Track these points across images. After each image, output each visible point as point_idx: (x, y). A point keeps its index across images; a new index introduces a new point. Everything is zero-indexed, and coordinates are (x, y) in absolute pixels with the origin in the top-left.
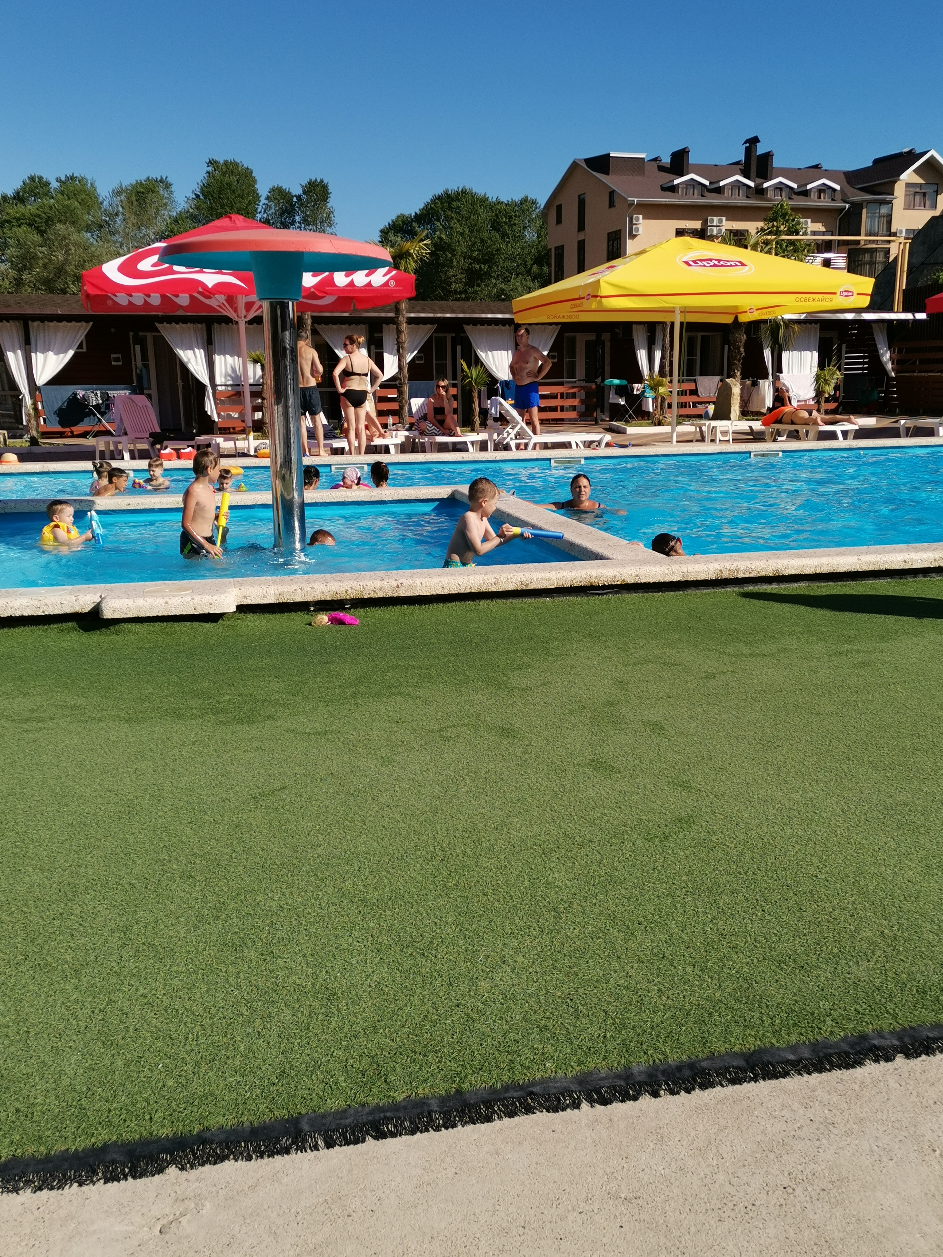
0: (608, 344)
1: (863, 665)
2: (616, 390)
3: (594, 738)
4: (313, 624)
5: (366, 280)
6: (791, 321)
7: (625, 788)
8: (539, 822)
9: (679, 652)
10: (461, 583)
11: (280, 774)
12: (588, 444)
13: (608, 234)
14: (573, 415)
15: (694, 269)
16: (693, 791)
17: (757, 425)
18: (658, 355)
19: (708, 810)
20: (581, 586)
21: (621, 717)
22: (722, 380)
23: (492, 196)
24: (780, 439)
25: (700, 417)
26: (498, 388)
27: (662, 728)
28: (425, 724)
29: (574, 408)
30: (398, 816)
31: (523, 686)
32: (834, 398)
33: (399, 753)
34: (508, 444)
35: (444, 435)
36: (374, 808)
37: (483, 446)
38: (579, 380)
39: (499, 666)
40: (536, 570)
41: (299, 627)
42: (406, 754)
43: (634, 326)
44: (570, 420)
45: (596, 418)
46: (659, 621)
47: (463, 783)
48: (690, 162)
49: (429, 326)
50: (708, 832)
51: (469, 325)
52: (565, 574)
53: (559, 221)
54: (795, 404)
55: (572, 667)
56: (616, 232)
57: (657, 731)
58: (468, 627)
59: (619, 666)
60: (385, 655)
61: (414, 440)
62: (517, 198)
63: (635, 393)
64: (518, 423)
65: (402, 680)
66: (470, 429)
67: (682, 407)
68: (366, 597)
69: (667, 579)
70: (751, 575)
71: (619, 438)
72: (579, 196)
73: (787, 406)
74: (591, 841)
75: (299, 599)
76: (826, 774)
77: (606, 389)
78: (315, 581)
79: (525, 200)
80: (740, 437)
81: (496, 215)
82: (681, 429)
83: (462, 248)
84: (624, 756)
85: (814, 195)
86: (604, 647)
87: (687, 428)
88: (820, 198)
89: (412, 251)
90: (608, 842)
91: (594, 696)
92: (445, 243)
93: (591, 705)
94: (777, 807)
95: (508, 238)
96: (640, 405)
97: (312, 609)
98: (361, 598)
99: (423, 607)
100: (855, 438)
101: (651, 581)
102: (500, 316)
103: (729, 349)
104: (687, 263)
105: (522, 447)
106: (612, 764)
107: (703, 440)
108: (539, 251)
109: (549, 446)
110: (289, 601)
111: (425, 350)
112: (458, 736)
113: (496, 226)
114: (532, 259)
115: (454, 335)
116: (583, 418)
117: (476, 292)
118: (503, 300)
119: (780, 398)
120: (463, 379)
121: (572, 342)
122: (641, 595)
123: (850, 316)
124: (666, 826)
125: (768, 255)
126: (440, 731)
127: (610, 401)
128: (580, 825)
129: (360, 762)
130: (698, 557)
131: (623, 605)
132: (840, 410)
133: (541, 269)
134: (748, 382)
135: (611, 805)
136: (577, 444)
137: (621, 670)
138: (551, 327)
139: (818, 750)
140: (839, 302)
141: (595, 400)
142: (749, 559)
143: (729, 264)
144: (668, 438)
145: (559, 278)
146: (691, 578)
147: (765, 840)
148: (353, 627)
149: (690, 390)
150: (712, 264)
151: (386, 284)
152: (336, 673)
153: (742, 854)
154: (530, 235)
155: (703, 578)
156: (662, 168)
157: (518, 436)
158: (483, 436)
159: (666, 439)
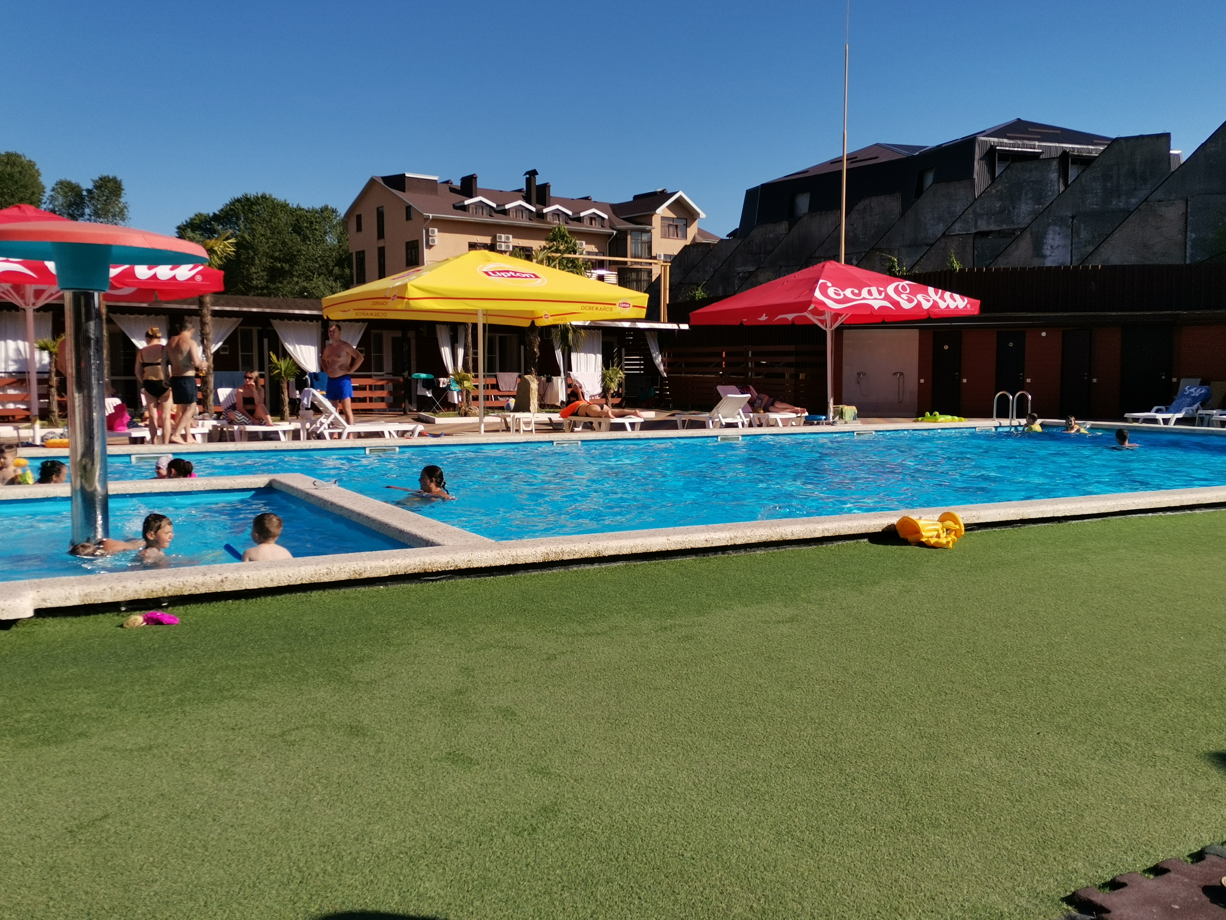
0: (413, 342)
1: (687, 638)
2: (423, 383)
3: (447, 729)
4: (125, 625)
5: (170, 274)
6: (577, 326)
7: (486, 780)
8: (402, 827)
9: (518, 635)
10: (291, 575)
11: (100, 800)
12: (402, 434)
13: (407, 243)
14: (382, 405)
15: (493, 278)
16: (553, 777)
17: (556, 417)
18: (461, 352)
19: (571, 795)
20: (415, 573)
21: (472, 705)
22: (520, 377)
23: (293, 203)
24: (576, 429)
25: (502, 408)
26: (306, 379)
27: (514, 714)
28: (264, 728)
29: (382, 399)
30: (244, 837)
31: (369, 680)
32: (617, 394)
33: (238, 764)
34: (322, 433)
35: (254, 424)
36: (216, 830)
37: (296, 435)
38: (387, 374)
39: (338, 660)
40: (370, 559)
41: (108, 630)
42: (247, 764)
43: (438, 326)
44: (379, 410)
45: (404, 409)
46: (495, 604)
47: (314, 791)
48: (478, 187)
49: (234, 319)
50: (574, 819)
51: (276, 319)
52: (399, 561)
53: (359, 229)
54: (587, 398)
55: (416, 656)
56: (413, 241)
57: (510, 717)
58: (301, 620)
59: (463, 653)
60: (212, 655)
61: (222, 429)
62: (318, 206)
63: (441, 386)
64: (331, 413)
65: (234, 682)
66: (279, 418)
67: (488, 399)
68: (186, 594)
69: (498, 563)
70: (575, 557)
71: (430, 428)
72: (378, 209)
73: (581, 400)
74: (459, 842)
75: (108, 599)
76: (674, 748)
77: (413, 384)
78: (127, 579)
79: (325, 209)
80: (542, 428)
81: (297, 220)
82: (489, 419)
83: (264, 248)
84: (480, 746)
85: (587, 222)
86: (444, 634)
87: (493, 419)
88: (591, 224)
89: (216, 248)
90: (477, 841)
91: (441, 685)
92: (247, 242)
93: (439, 695)
94: (634, 786)
95: (310, 241)
96: (446, 397)
97: (123, 609)
98: (181, 596)
99: (250, 601)
100: (642, 429)
101: (483, 565)
102: (307, 312)
103: (525, 349)
104: (487, 273)
105: (336, 436)
106: (469, 755)
107: (508, 429)
108: (340, 254)
109: (362, 435)
110: (96, 602)
111: (230, 342)
112: (304, 740)
113: (297, 229)
114: (333, 261)
115: (260, 328)
116: (391, 409)
117: (277, 289)
118: (306, 297)
119: (574, 393)
120: (270, 371)
121: (379, 339)
122: (473, 579)
123: (627, 325)
124: (533, 817)
125: (554, 269)
126: (283, 734)
127: (419, 393)
128: (445, 825)
129: (194, 779)
130: (525, 541)
131: (457, 590)
132: (624, 404)
133: (343, 270)
134: (543, 379)
135: (475, 800)
136: (390, 433)
137: (465, 657)
138: (358, 324)
139: (662, 725)
140: (618, 312)
141: (403, 392)
142: (572, 541)
143: (524, 276)
144: (476, 428)
145: (362, 281)
146: (520, 561)
147: (630, 822)
148: (173, 626)
149: (492, 385)
150: (509, 275)
151: (193, 278)
152: (157, 679)
153: (610, 839)
154: (331, 240)
155: (531, 562)
156: (453, 190)
157: (332, 425)
158: (295, 425)
159: (474, 429)
